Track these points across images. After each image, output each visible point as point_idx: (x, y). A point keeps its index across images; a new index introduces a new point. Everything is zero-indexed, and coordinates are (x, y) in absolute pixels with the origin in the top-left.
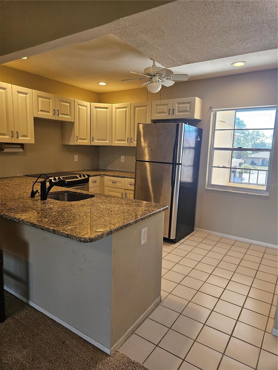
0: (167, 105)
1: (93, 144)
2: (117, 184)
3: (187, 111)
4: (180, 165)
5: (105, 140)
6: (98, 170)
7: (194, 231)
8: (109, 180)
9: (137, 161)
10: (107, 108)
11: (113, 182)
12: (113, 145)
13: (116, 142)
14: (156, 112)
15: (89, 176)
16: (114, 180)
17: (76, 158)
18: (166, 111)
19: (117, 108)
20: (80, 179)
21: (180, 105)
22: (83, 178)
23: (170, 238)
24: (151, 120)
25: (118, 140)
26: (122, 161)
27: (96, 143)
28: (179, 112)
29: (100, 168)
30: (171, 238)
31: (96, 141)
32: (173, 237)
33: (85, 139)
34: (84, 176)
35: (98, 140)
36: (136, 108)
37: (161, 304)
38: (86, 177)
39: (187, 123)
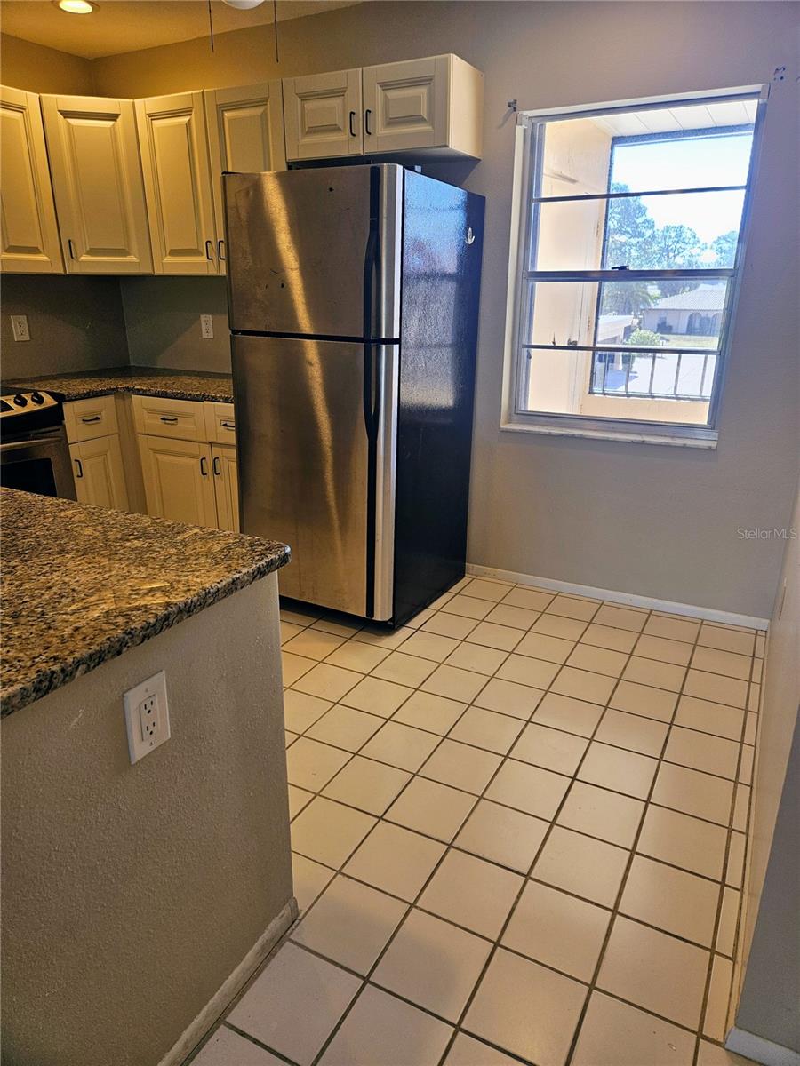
0: (340, 93)
1: (74, 269)
2: (181, 424)
3: (418, 119)
4: (396, 347)
5: (125, 253)
6: (125, 371)
7: (464, 576)
8: (151, 411)
9: (235, 332)
10: (113, 117)
11: (163, 419)
12: (158, 271)
13: (168, 259)
14: (302, 131)
15: (60, 398)
16: (173, 409)
17: (20, 328)
18: (339, 122)
19: (153, 117)
20: (18, 410)
21: (393, 94)
22: (32, 406)
23: (373, 616)
24: (288, 163)
25: (174, 253)
26: (205, 335)
27: (89, 263)
28: (391, 122)
29: (132, 364)
30: (378, 617)
31: (84, 258)
32: (383, 612)
33: (35, 251)
34: (40, 400)
35: (92, 252)
36: (226, 114)
37: (292, 937)
38: (49, 401)
39: (418, 168)
